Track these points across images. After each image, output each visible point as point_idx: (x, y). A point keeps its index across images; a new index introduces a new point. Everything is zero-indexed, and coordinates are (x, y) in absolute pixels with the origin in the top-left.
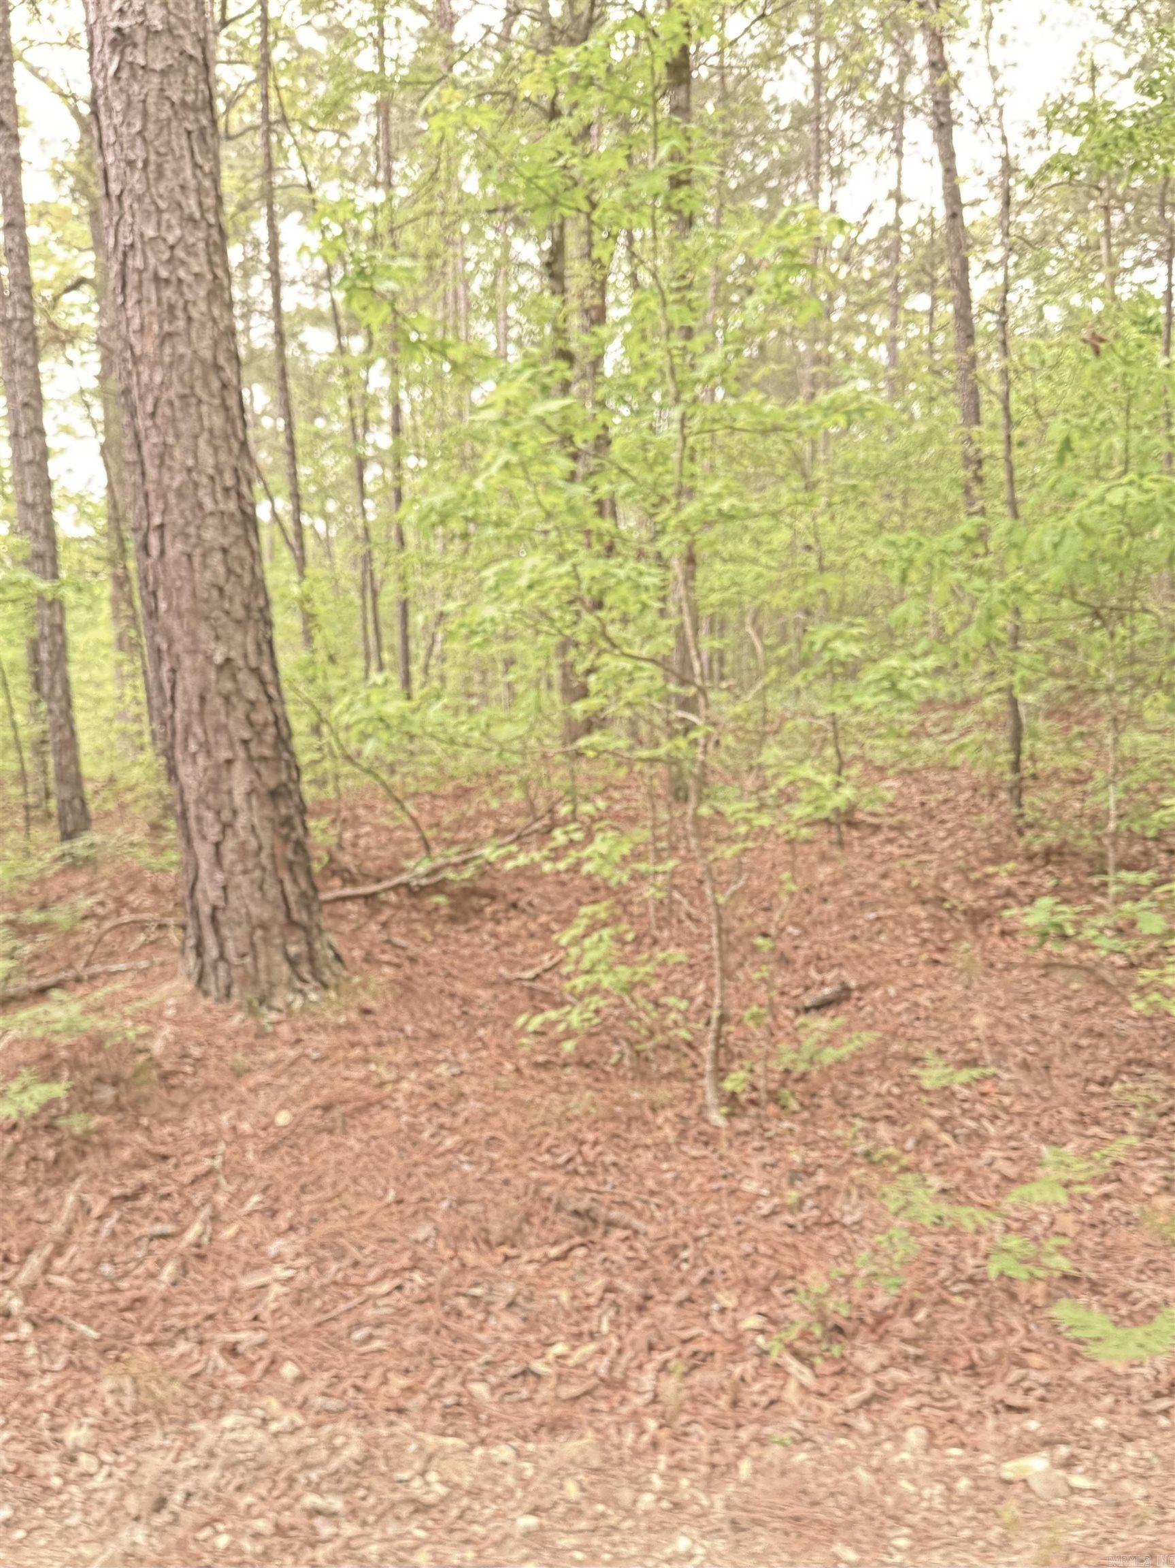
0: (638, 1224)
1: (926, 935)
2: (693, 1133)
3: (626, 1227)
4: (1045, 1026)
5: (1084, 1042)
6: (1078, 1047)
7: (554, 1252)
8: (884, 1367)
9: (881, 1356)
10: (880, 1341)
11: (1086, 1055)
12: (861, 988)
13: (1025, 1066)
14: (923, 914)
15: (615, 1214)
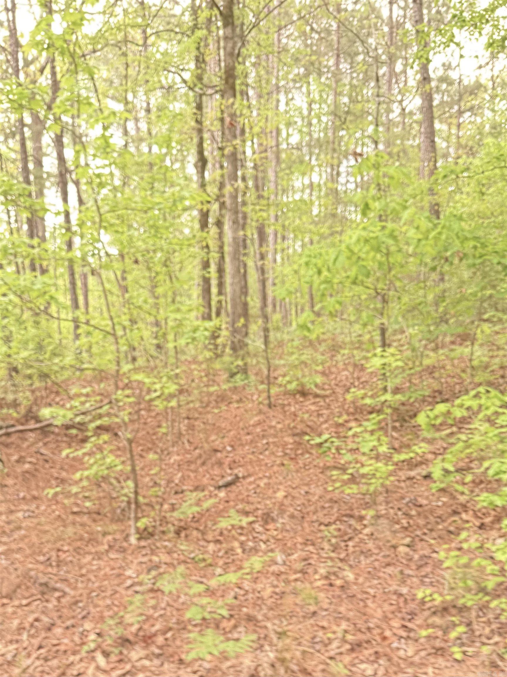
0: (67, 590)
1: (288, 451)
2: (117, 547)
3: (63, 591)
4: (310, 497)
5: (327, 505)
6: (323, 508)
7: (24, 602)
8: (141, 659)
9: (143, 653)
10: (147, 647)
11: (325, 512)
12: (244, 478)
13: (292, 516)
14: (291, 441)
15: (58, 585)
